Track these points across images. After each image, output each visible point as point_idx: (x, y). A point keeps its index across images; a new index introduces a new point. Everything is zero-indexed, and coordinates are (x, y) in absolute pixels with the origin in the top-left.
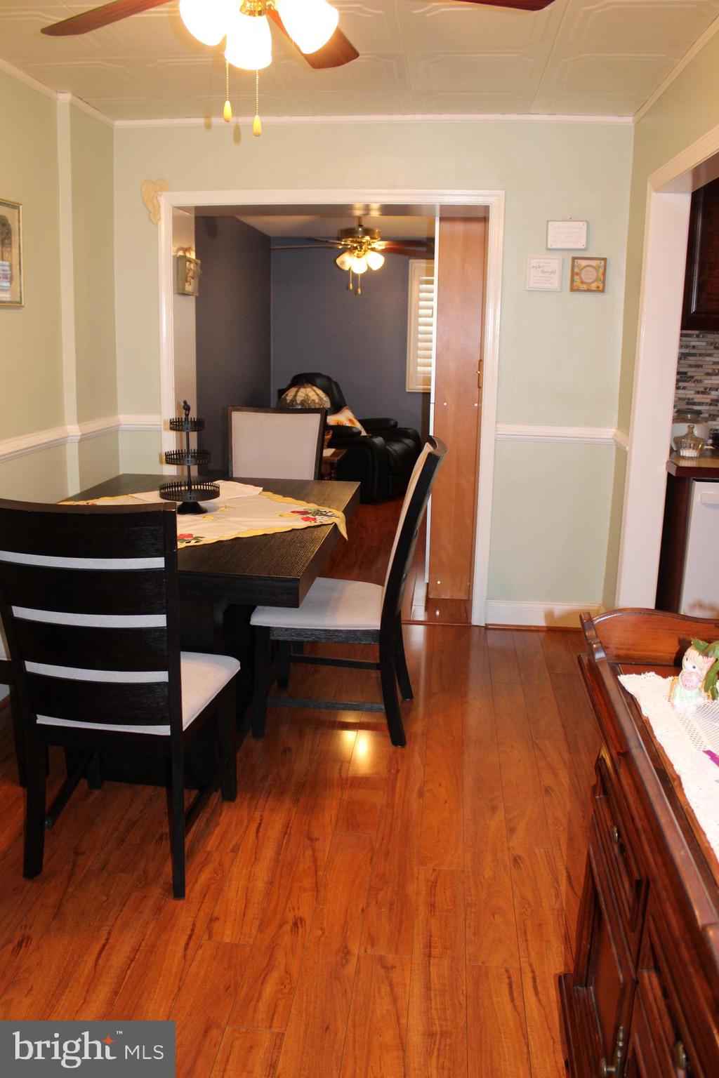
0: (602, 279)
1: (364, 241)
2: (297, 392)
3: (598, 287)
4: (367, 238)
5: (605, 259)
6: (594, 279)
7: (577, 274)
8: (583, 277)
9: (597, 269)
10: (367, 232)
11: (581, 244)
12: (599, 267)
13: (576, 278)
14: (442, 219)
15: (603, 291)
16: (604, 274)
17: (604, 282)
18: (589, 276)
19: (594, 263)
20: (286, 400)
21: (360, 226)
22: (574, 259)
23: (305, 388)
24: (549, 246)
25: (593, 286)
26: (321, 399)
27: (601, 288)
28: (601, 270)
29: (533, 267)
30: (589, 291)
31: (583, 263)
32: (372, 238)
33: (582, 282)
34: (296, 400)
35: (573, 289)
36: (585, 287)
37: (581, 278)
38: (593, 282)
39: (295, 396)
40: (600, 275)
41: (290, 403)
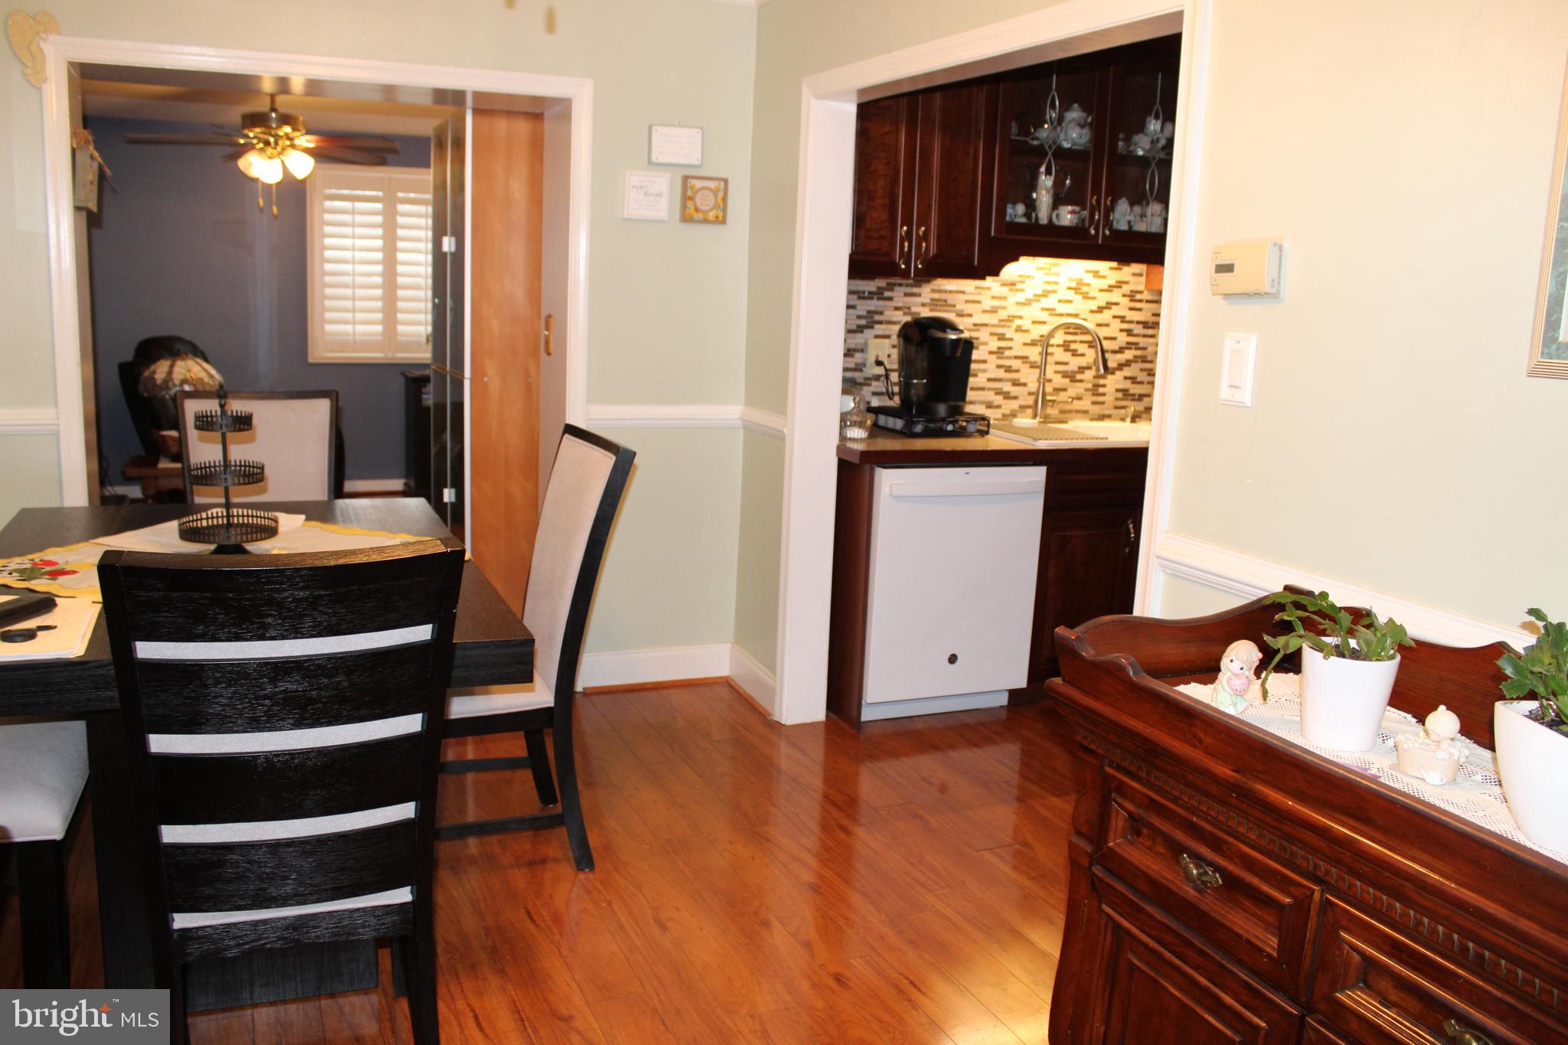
0: (722, 206)
1: (281, 133)
2: (172, 367)
3: (717, 217)
4: (287, 129)
5: (726, 181)
6: (712, 206)
7: (690, 198)
8: (698, 203)
9: (715, 192)
10: (285, 120)
11: (695, 159)
12: (719, 190)
13: (690, 204)
14: (477, 112)
15: (724, 221)
16: (725, 199)
17: (724, 210)
18: (705, 201)
19: (712, 185)
20: (154, 379)
21: (274, 110)
22: (686, 178)
23: (184, 359)
24: (654, 159)
25: (711, 215)
26: (211, 376)
27: (721, 218)
28: (721, 195)
29: (634, 187)
30: (706, 221)
31: (698, 184)
32: (295, 129)
33: (697, 210)
34: (172, 380)
35: (686, 219)
36: (700, 216)
37: (695, 204)
38: (711, 210)
39: (170, 373)
40: (720, 201)
41: (161, 384)
